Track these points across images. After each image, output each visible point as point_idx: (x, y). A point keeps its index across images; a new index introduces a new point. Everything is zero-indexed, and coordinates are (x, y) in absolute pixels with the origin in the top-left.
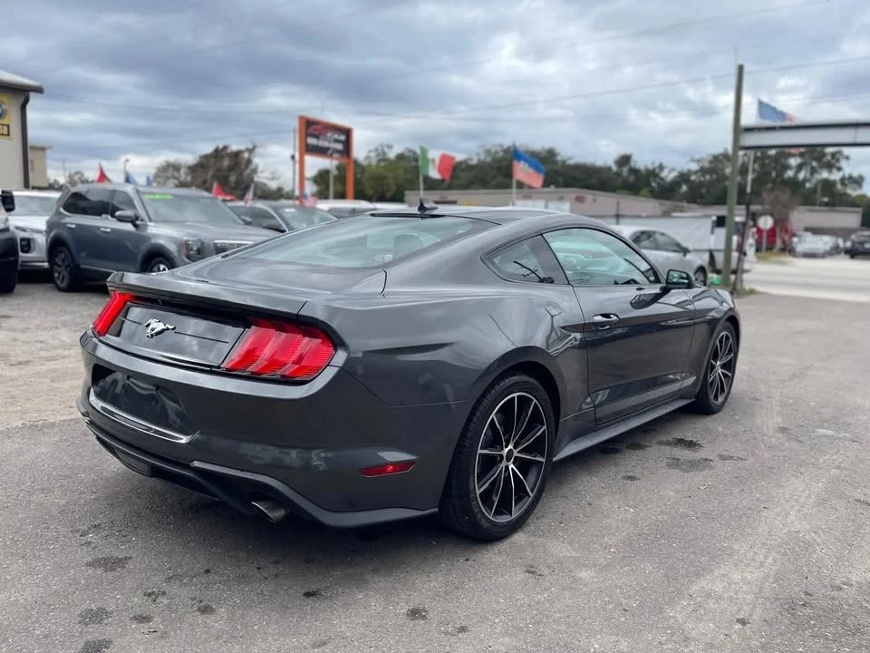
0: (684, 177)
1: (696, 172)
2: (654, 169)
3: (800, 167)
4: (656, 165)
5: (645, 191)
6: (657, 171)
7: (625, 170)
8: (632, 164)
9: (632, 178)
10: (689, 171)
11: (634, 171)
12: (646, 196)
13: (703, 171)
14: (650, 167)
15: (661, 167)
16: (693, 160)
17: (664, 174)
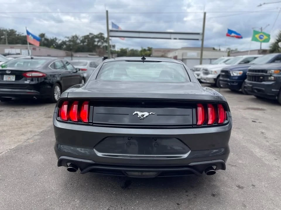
0: (64, 43)
1: (68, 41)
2: (53, 39)
3: (98, 42)
4: (54, 38)
5: (52, 46)
6: (55, 40)
7: (43, 39)
8: (46, 37)
9: (46, 42)
10: (66, 41)
11: (47, 40)
12: (52, 48)
13: (70, 41)
14: (52, 38)
15: (56, 39)
16: (66, 37)
17: (57, 41)
